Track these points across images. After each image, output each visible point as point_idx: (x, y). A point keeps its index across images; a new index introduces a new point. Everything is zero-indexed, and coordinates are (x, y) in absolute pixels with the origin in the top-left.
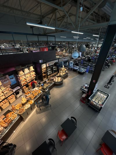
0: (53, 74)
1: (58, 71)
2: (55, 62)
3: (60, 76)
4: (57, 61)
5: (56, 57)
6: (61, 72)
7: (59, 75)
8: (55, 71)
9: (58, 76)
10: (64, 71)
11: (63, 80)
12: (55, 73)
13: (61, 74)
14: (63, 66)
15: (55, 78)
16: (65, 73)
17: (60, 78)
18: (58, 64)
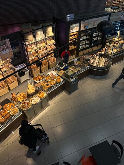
0: (91, 50)
1: (103, 43)
2: (99, 22)
3: (105, 55)
4: (106, 18)
5: (106, 9)
6: (109, 46)
7: (103, 53)
8: (96, 43)
9: (101, 55)
10: (118, 45)
11: (110, 66)
12: (95, 48)
13: (110, 51)
14: (119, 32)
15: (94, 58)
16: (118, 50)
17: (104, 60)
18: (107, 26)
